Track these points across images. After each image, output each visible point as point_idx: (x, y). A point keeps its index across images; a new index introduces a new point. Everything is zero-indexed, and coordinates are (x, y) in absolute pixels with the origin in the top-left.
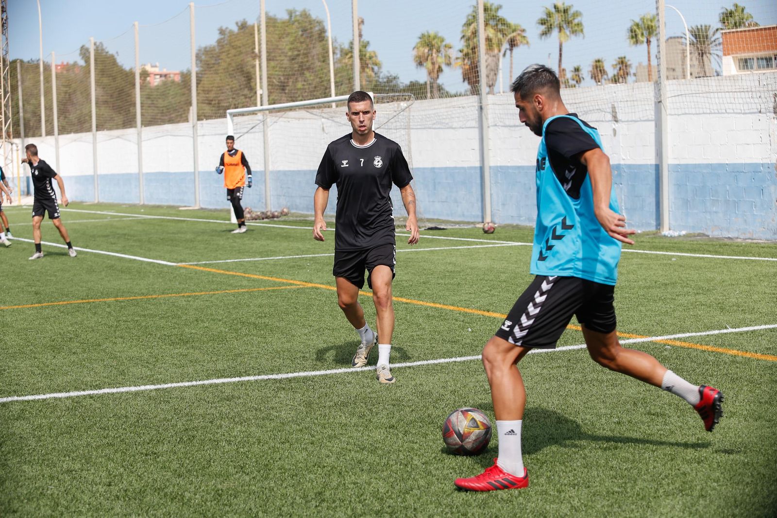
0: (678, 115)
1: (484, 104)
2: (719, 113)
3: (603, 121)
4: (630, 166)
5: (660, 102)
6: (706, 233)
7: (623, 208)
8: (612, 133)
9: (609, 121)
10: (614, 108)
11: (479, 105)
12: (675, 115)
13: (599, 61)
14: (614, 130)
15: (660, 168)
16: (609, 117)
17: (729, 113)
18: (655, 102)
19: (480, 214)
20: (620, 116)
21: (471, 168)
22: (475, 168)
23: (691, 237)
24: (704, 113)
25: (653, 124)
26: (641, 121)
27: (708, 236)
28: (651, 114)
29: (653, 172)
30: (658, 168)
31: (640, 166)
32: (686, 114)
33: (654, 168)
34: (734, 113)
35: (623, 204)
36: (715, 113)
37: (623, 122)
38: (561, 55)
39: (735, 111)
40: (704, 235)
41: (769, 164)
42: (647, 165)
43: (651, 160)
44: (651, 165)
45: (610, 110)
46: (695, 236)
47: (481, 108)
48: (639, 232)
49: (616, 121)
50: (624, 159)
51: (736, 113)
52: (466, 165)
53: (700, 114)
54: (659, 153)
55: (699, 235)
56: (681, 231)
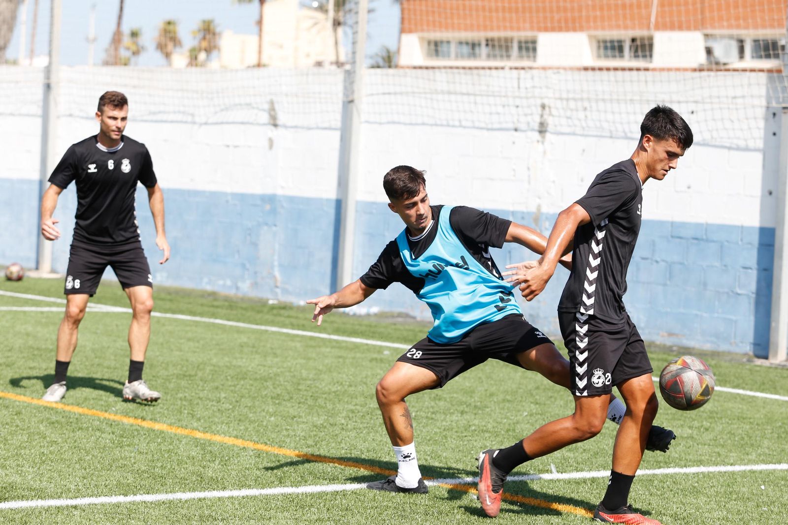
0: (380, 124)
1: (53, 80)
2: (448, 126)
3: (252, 124)
4: (292, 199)
5: (352, 101)
6: (412, 313)
7: (276, 263)
8: (266, 144)
9: (264, 124)
10: (272, 103)
11: (46, 81)
12: (376, 123)
13: (169, 23)
14: (271, 142)
15: (343, 205)
16: (265, 118)
17: (465, 127)
18: (344, 102)
19: (33, 255)
20: (282, 119)
21: (22, 181)
22: (30, 182)
23: (387, 317)
24: (423, 124)
25: (337, 135)
26: (318, 128)
27: (414, 318)
28: (335, 118)
29: (332, 212)
30: (339, 206)
31: (308, 201)
32: (394, 123)
33: (333, 205)
34: (474, 127)
35: (276, 257)
36: (442, 125)
37: (285, 127)
38: (121, 9)
39: (477, 124)
40: (407, 316)
41: (523, 213)
42: (321, 200)
43: (331, 193)
44: (328, 200)
45: (266, 106)
46: (393, 317)
47: (48, 87)
48: (302, 303)
49: (275, 125)
50: (282, 187)
51: (478, 128)
52: (15, 175)
53: (417, 124)
54: (343, 183)
55: (400, 315)
56: (370, 307)
